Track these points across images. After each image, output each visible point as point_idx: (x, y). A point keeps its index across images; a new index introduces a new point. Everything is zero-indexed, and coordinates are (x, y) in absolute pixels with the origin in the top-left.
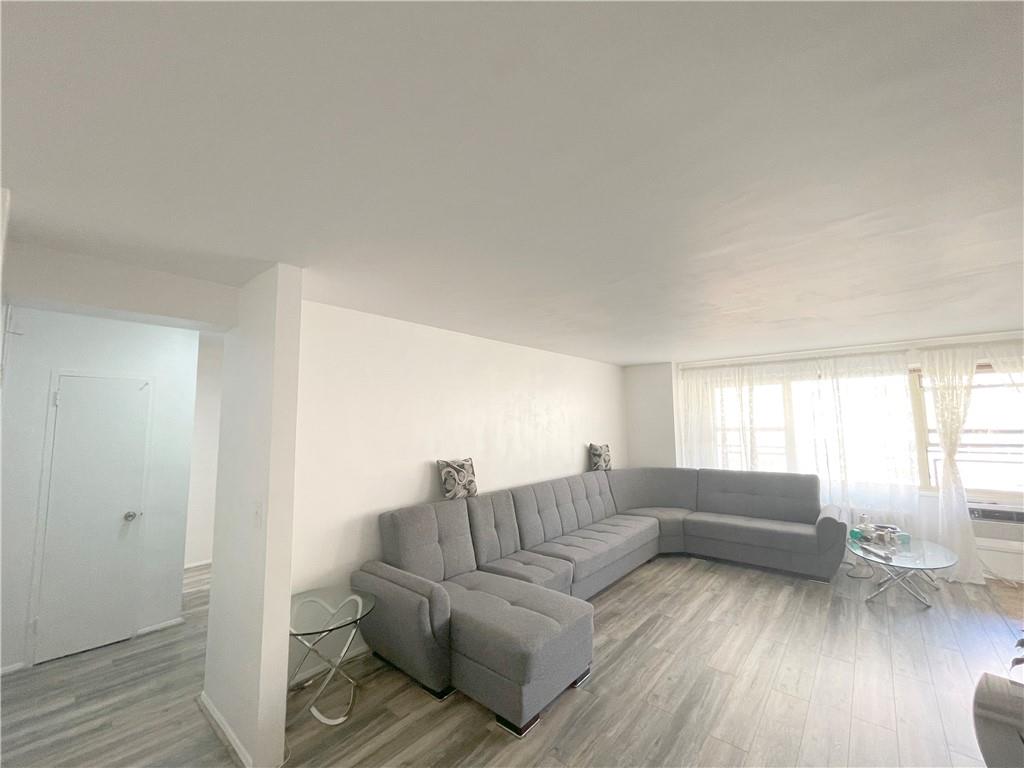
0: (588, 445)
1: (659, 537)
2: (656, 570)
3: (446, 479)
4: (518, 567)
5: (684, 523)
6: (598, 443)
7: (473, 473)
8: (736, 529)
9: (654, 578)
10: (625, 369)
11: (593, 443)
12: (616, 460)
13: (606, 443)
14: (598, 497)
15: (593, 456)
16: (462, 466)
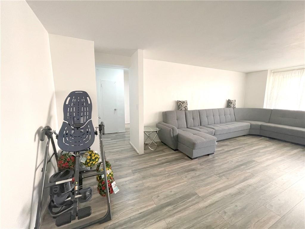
0: (228, 100)
1: (250, 129)
3: (179, 105)
5: (261, 126)
6: (231, 99)
7: (187, 104)
10: (247, 74)
12: (238, 106)
13: (235, 99)
14: (229, 115)
15: (229, 103)
16: (184, 102)
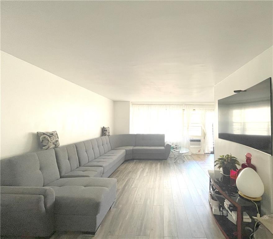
0: (102, 127)
1: (126, 155)
2: (125, 165)
3: (43, 141)
4: (81, 173)
5: (133, 150)
6: (106, 126)
7: (58, 137)
8: (147, 150)
9: (125, 168)
10: (115, 102)
11: (104, 126)
12: (111, 132)
13: (108, 126)
15: (104, 131)
16: (52, 134)
